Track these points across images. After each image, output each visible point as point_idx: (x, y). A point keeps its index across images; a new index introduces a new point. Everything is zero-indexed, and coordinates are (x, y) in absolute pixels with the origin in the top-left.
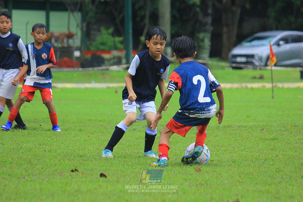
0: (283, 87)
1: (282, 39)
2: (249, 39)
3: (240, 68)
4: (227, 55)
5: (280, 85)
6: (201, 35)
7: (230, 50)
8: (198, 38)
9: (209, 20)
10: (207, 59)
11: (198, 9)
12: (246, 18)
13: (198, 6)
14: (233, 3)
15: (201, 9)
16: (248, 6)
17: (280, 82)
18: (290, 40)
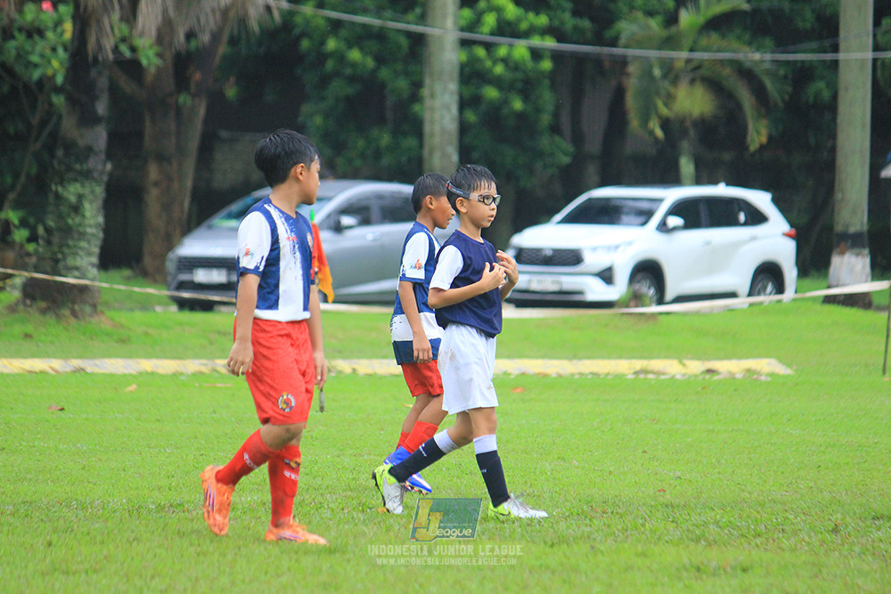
0: (354, 370)
1: (347, 210)
2: (235, 207)
3: (207, 306)
4: (162, 257)
5: (344, 365)
6: (71, 191)
7: (170, 243)
8: (58, 197)
9: (99, 137)
10: (94, 272)
11: (59, 100)
12: (224, 134)
13: (58, 90)
14: (182, 81)
15: (72, 101)
16: (231, 92)
17: (345, 358)
18: (375, 213)
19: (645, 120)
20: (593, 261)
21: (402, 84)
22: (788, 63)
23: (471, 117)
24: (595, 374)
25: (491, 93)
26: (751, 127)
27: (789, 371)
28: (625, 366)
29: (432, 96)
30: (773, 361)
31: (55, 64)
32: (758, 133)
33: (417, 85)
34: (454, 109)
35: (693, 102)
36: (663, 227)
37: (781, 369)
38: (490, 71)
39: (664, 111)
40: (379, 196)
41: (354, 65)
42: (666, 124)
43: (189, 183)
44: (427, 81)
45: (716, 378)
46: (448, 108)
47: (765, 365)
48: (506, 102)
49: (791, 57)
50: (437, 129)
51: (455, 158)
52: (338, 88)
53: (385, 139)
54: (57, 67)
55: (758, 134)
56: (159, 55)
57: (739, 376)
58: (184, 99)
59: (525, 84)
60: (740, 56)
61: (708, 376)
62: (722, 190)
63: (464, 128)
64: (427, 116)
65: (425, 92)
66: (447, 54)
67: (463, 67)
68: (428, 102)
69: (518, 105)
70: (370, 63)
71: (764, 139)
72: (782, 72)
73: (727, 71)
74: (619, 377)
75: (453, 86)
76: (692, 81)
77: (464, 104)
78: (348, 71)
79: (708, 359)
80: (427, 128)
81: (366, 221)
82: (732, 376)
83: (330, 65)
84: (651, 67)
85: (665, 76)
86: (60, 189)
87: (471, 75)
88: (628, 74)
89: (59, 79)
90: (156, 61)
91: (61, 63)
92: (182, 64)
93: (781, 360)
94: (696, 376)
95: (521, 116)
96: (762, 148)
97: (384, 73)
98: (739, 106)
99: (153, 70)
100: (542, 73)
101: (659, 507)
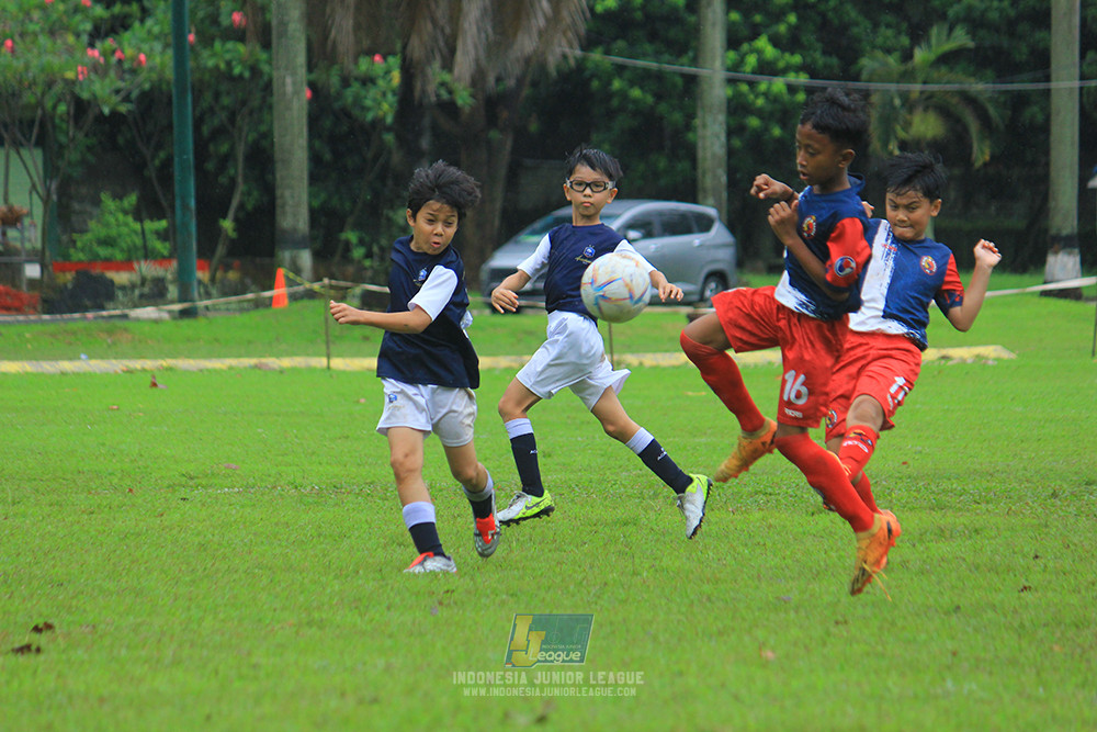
0: (641, 364)
1: (632, 225)
4: (478, 268)
7: (484, 257)
8: (389, 219)
11: (389, 138)
12: (528, 162)
13: (389, 129)
14: (492, 120)
15: (399, 138)
16: (534, 127)
17: (633, 352)
18: (657, 228)
19: (885, 144)
21: (677, 117)
22: (1007, 92)
23: (737, 143)
25: (754, 122)
26: (975, 146)
27: (1013, 356)
29: (704, 126)
30: (999, 348)
31: (385, 106)
32: (983, 152)
33: (691, 116)
34: (723, 138)
35: (926, 126)
37: (1005, 354)
38: (753, 103)
39: (902, 134)
40: (660, 213)
41: (635, 101)
42: (903, 146)
43: (498, 205)
44: (700, 113)
45: (950, 363)
46: (717, 136)
47: (992, 351)
48: (766, 129)
49: (1010, 87)
50: (709, 155)
51: (724, 179)
52: (622, 122)
53: (662, 164)
54: (387, 109)
55: (981, 153)
56: (473, 96)
57: (969, 361)
58: (494, 134)
59: (783, 113)
60: (966, 87)
61: (943, 361)
63: (731, 152)
64: (700, 144)
65: (697, 122)
66: (716, 90)
67: (729, 101)
68: (700, 132)
69: (777, 132)
70: (650, 99)
71: (987, 158)
72: (1002, 99)
73: (954, 100)
75: (722, 118)
76: (926, 109)
77: (731, 133)
78: (631, 106)
79: (943, 347)
80: (700, 154)
81: (649, 235)
82: (963, 361)
83: (615, 102)
84: (892, 99)
85: (903, 105)
86: (391, 214)
87: (737, 108)
88: (871, 104)
89: (389, 120)
90: (470, 101)
91: (391, 106)
92: (492, 105)
93: (1007, 346)
94: (933, 362)
95: (779, 141)
96: (985, 165)
97: (663, 108)
98: (966, 129)
99: (467, 110)
100: (799, 104)
101: (904, 479)
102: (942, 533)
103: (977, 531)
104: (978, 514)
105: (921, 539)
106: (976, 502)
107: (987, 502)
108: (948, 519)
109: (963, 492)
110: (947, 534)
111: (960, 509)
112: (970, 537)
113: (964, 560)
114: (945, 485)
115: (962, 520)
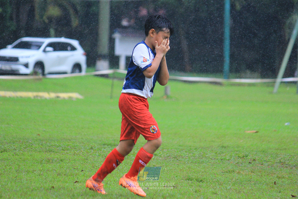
19: (41, 17)
20: (22, 60)
24: (21, 97)
27: (82, 97)
28: (31, 94)
30: (77, 94)
35: (55, 11)
36: (44, 51)
37: (79, 97)
45: (59, 99)
47: (75, 95)
55: (75, 22)
61: (57, 98)
62: (63, 40)
74: (29, 98)
76: (54, 5)
79: (57, 93)
82: (64, 98)
93: (81, 94)
94: (53, 98)
101: (38, 141)
102: (49, 161)
103: (62, 161)
104: (63, 154)
105: (41, 163)
106: (63, 150)
107: (67, 150)
108: (52, 156)
109: (59, 146)
110: (51, 161)
111: (57, 152)
112: (59, 163)
113: (56, 171)
114: (53, 143)
115: (57, 156)
